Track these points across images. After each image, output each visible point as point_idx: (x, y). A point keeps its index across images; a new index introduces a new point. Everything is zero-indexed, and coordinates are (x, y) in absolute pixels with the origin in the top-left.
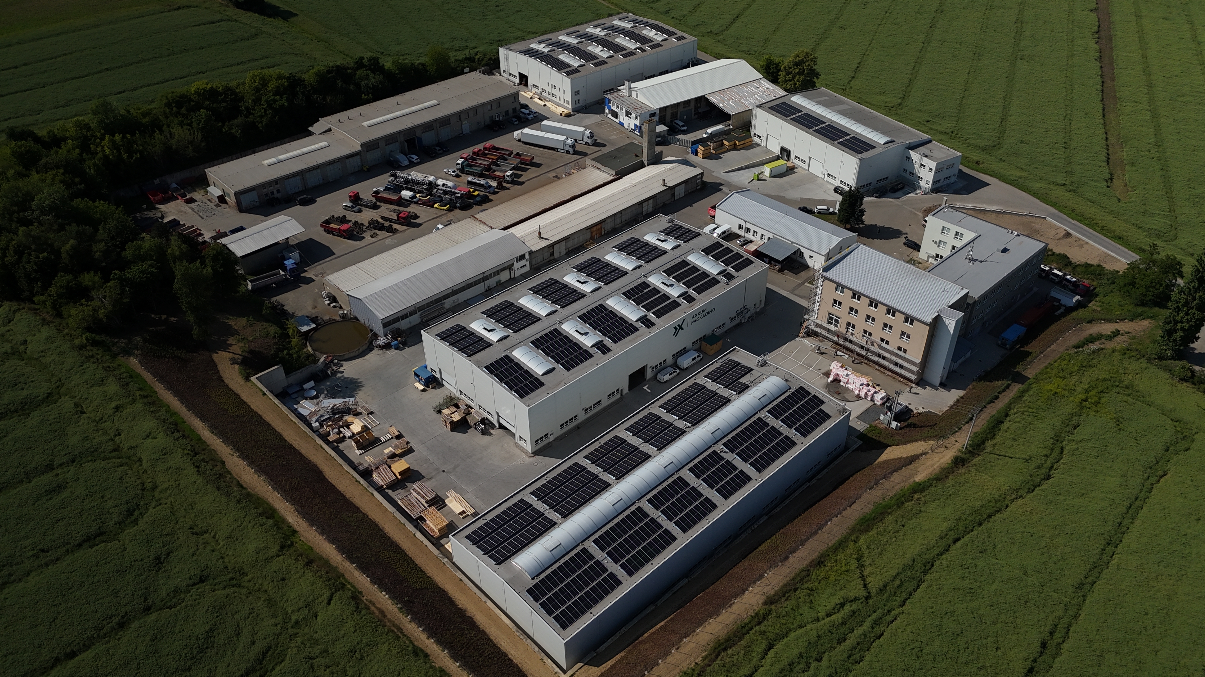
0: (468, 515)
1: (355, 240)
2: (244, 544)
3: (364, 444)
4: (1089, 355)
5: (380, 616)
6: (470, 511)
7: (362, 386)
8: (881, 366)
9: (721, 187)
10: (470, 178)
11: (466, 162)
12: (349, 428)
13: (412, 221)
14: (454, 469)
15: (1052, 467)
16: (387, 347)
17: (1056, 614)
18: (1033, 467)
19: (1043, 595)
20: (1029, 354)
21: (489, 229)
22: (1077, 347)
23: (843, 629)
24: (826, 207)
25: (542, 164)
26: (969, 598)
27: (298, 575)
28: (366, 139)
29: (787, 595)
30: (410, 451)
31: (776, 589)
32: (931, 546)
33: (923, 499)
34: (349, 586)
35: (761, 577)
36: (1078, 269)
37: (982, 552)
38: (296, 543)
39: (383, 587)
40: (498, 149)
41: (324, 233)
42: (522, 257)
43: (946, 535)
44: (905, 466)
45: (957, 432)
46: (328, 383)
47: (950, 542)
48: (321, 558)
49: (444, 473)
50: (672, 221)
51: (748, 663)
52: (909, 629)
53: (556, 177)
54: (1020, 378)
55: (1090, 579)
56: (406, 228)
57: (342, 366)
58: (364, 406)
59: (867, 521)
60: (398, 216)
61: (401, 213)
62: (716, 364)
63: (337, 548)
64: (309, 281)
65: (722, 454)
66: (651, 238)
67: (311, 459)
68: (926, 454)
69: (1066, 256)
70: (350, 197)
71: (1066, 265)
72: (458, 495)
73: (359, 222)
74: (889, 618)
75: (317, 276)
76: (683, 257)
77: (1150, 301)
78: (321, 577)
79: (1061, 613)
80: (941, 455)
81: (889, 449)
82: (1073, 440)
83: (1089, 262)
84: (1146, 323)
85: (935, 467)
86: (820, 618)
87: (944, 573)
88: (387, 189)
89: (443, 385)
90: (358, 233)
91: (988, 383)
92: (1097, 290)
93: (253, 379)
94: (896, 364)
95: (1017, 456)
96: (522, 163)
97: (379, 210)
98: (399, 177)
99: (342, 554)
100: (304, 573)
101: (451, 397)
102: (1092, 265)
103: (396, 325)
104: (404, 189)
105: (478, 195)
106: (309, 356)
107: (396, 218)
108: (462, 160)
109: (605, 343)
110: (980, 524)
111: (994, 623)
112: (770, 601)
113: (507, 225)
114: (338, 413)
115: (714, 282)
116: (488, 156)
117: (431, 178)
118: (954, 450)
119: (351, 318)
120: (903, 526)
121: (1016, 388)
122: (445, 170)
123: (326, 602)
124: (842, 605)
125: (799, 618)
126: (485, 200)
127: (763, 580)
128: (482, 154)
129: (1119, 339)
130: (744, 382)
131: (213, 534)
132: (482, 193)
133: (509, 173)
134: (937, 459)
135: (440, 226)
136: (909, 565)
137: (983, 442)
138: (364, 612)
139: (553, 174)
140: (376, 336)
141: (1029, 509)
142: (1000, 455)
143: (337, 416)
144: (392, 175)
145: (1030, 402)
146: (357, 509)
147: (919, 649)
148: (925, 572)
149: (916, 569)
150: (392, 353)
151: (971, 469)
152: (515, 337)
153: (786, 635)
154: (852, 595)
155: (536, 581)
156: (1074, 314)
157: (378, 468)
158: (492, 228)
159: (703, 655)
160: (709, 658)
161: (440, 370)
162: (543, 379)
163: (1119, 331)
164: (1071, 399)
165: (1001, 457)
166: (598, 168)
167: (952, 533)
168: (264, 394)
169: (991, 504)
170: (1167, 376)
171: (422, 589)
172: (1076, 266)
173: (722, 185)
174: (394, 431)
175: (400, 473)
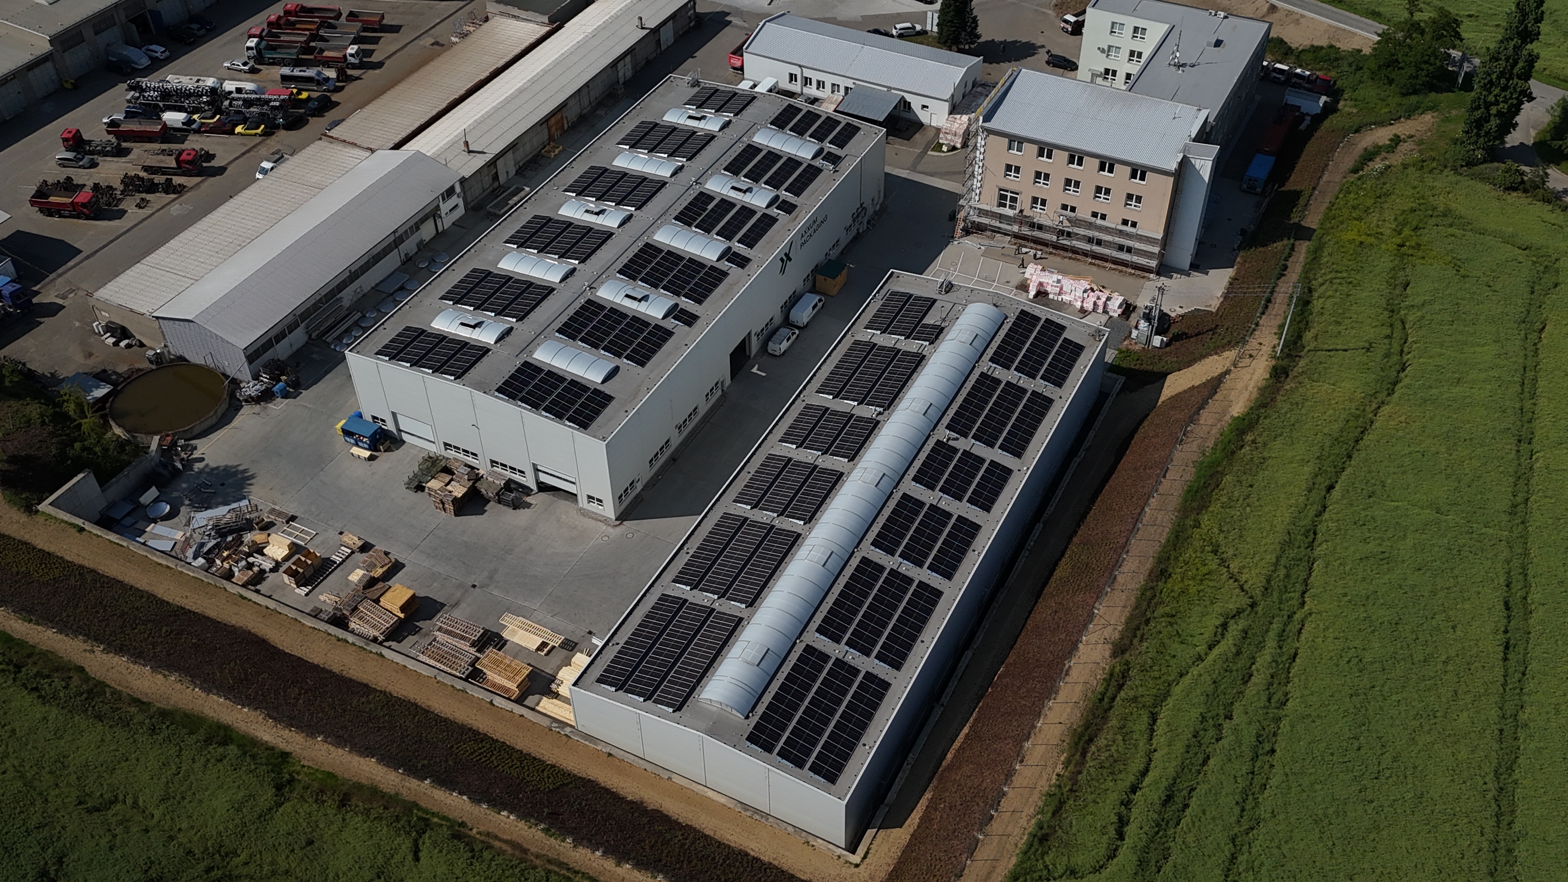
0: (554, 647)
1: (109, 220)
2: (200, 801)
3: (307, 575)
4: (1378, 179)
5: (517, 853)
6: (556, 641)
7: (252, 477)
8: (1095, 256)
9: (728, 18)
10: (286, 71)
11: (264, 43)
12: (263, 554)
13: (205, 165)
14: (491, 577)
15: (1402, 351)
16: (266, 396)
17: (1502, 557)
18: (1379, 356)
19: (1475, 536)
20: (1297, 194)
21: (368, 154)
22: (1355, 171)
23: (1241, 662)
24: (908, 25)
25: (401, 26)
26: (1386, 566)
27: (334, 828)
28: (58, 28)
29: (1139, 633)
30: (396, 567)
31: (1120, 628)
32: (1303, 505)
33: (1259, 440)
34: (436, 820)
35: (1091, 617)
36: (1303, 57)
37: (1370, 497)
38: (298, 773)
39: (497, 804)
40: (312, 10)
41: (40, 216)
42: (450, 192)
43: (1314, 484)
44: (1211, 398)
45: (1254, 330)
46: (184, 485)
47: (1323, 493)
48: (359, 786)
49: (477, 589)
50: (696, 84)
51: (1133, 751)
52: (1330, 634)
53: (436, 43)
54: (1304, 233)
55: (1519, 499)
56: (199, 179)
57: (196, 448)
58: (274, 510)
59: (1197, 492)
60: (177, 160)
61: (180, 154)
62: (873, 305)
63: (380, 761)
64: (53, 310)
65: (951, 443)
66: (675, 117)
67: (233, 622)
68: (1228, 372)
69: (1282, 40)
70: (65, 140)
71: (1286, 54)
72: (520, 618)
73: (103, 184)
74: (1294, 627)
75: (64, 297)
76: (744, 139)
77: (1423, 84)
78: (379, 818)
79: (1506, 554)
80: (1250, 370)
81: (1170, 378)
82: (1413, 306)
83: (1316, 43)
84: (1428, 117)
85: (1250, 388)
86: (1202, 654)
87: (1338, 541)
88: (129, 115)
89: (403, 442)
90: (109, 204)
91: (1261, 249)
92: (1339, 83)
93: (45, 507)
94: (1121, 248)
95: (1352, 346)
96: (365, 30)
97: (131, 157)
98: (149, 89)
99: (396, 769)
100: (344, 820)
101: (430, 457)
102: (1322, 48)
103: (268, 355)
104: (163, 112)
105: (309, 98)
106: (122, 445)
107: (174, 165)
108: (256, 40)
109: (682, 306)
110: (1350, 457)
111: (1434, 593)
112: (1120, 649)
113: (397, 139)
114: (231, 532)
115: (812, 172)
116: (298, 26)
117: (210, 82)
118: (1265, 358)
119: (172, 360)
120: (1251, 486)
121: (1303, 248)
122: (227, 64)
123: (410, 857)
124: (1224, 626)
125: (1173, 662)
126: (325, 105)
127: (1096, 621)
128: (285, 24)
129: (1403, 147)
130: (932, 322)
131: (129, 801)
132: (315, 95)
133: (352, 49)
134: (1248, 377)
135: (267, 165)
136: (1285, 541)
137: (1300, 337)
138: (486, 855)
139: (428, 41)
140: (235, 383)
141: (1403, 418)
142: (1329, 351)
143: (230, 538)
144: (132, 88)
145: (1333, 264)
146: (365, 689)
147: (1357, 659)
148: (1311, 546)
149: (1297, 544)
150: (279, 406)
151: (1300, 379)
152: (524, 329)
153: (1167, 695)
154: (1232, 606)
155: (755, 719)
156: (1327, 124)
157: (355, 609)
158: (373, 151)
159: (1062, 758)
160: (1073, 762)
161: (394, 415)
162: (607, 389)
163: (1399, 137)
164: (1383, 246)
165: (1332, 353)
166: (514, 16)
167: (1319, 479)
168: (81, 530)
169: (1351, 424)
170: (1488, 187)
171: (558, 788)
172: (1300, 52)
173: (728, 14)
174: (352, 540)
175: (403, 609)
